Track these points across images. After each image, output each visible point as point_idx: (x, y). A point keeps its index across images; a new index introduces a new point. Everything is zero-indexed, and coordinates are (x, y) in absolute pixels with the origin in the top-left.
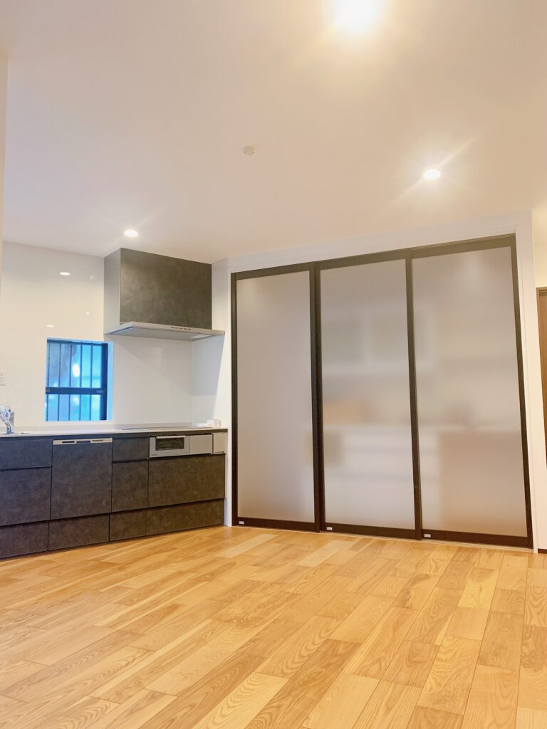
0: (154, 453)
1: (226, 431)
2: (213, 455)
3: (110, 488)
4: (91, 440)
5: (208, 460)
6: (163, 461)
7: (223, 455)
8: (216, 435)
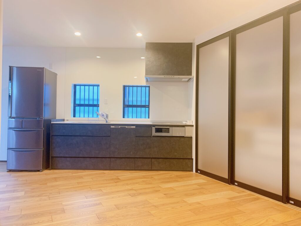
0: (154, 133)
1: (193, 126)
2: (186, 137)
3: (134, 147)
4: (126, 126)
5: (182, 139)
6: (159, 138)
7: (191, 138)
8: (186, 128)
